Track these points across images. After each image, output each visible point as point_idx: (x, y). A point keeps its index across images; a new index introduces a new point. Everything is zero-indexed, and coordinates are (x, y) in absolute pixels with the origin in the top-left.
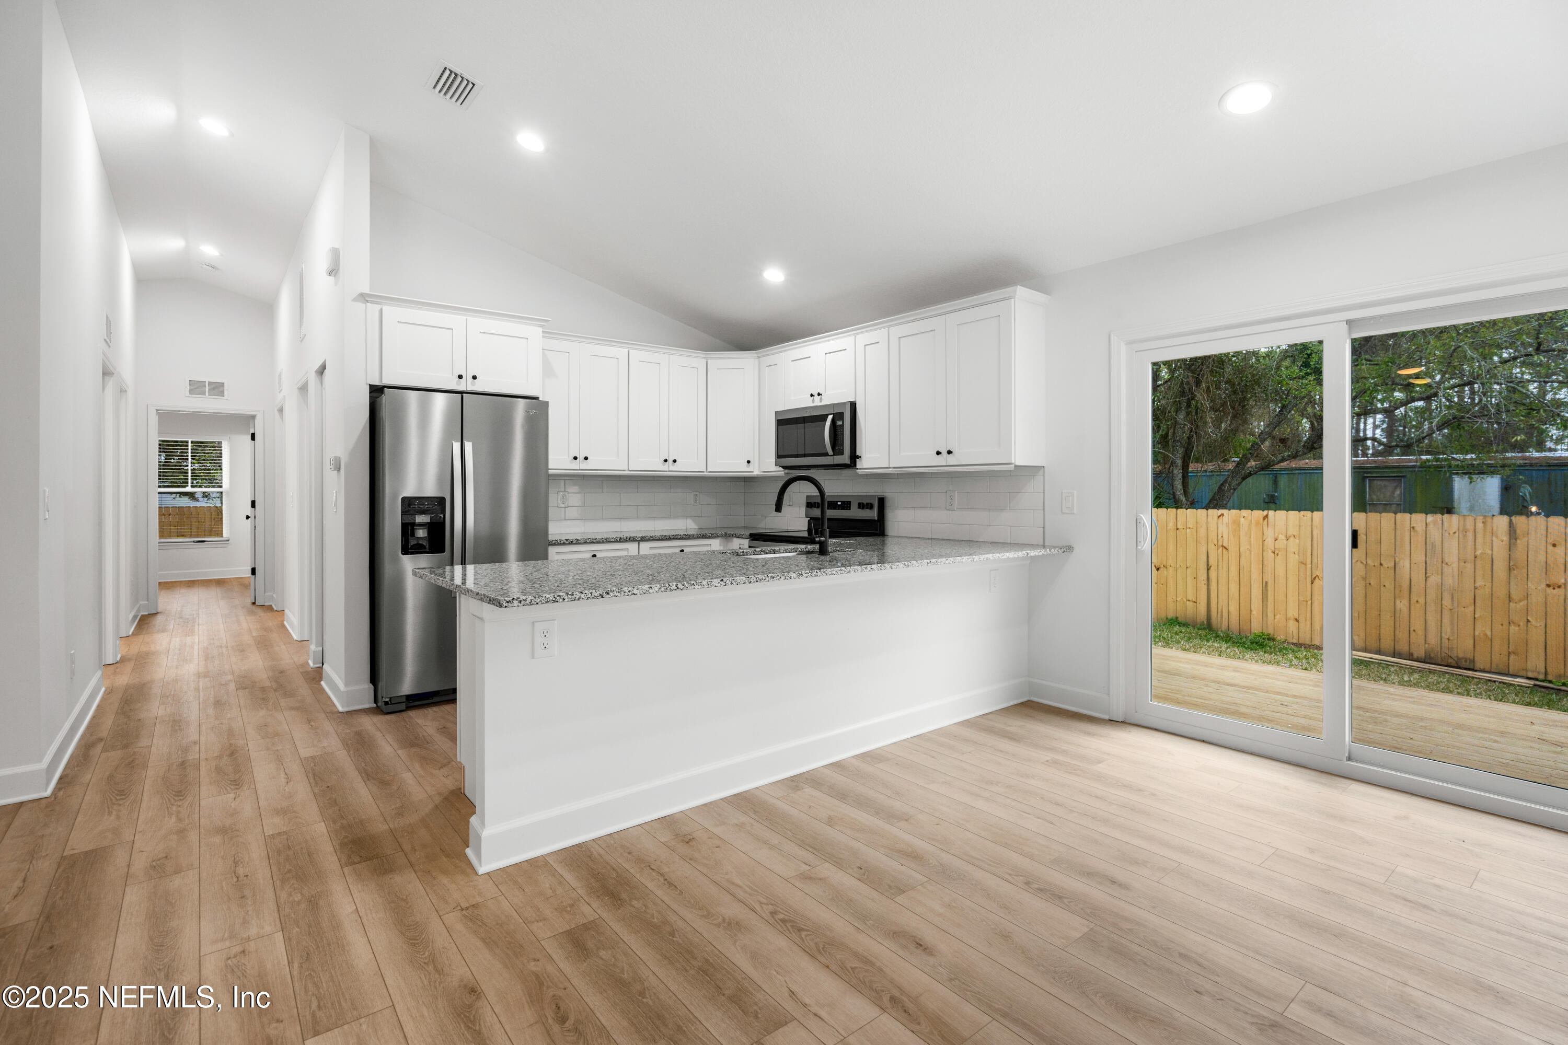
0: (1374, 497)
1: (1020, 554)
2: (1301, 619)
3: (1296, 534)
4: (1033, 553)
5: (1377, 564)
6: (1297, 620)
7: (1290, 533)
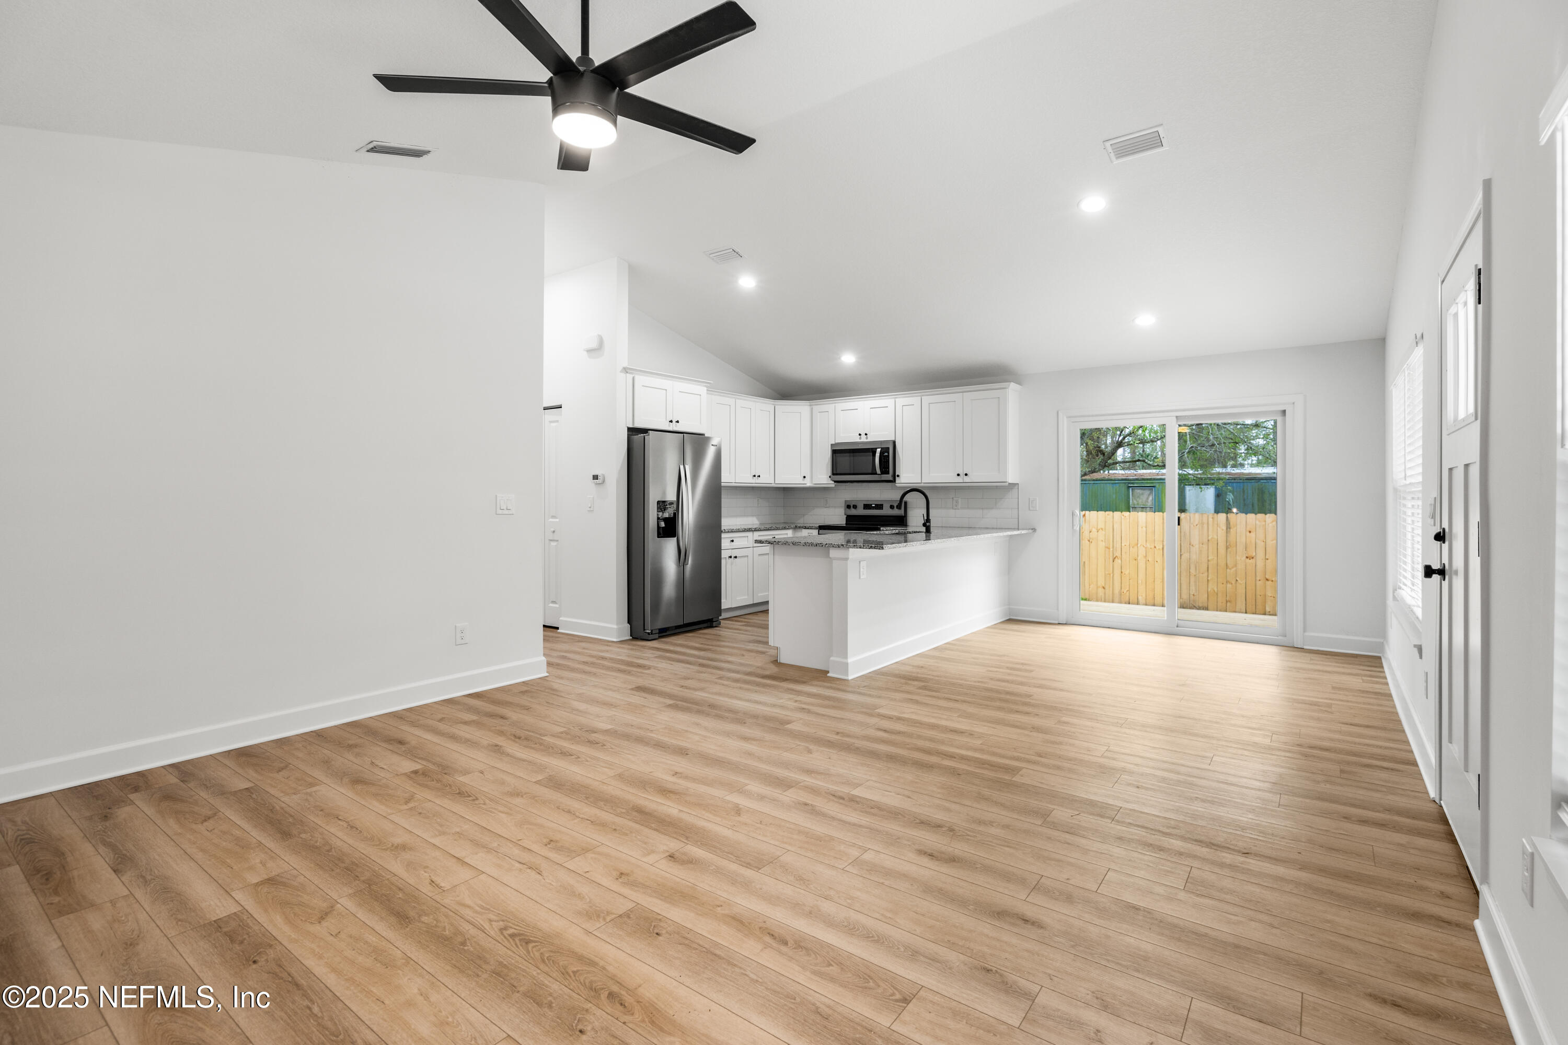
0: (1135, 501)
1: (1001, 534)
2: (1107, 588)
3: (1103, 527)
4: (1009, 533)
5: (1153, 547)
6: (1104, 588)
7: (1099, 528)
